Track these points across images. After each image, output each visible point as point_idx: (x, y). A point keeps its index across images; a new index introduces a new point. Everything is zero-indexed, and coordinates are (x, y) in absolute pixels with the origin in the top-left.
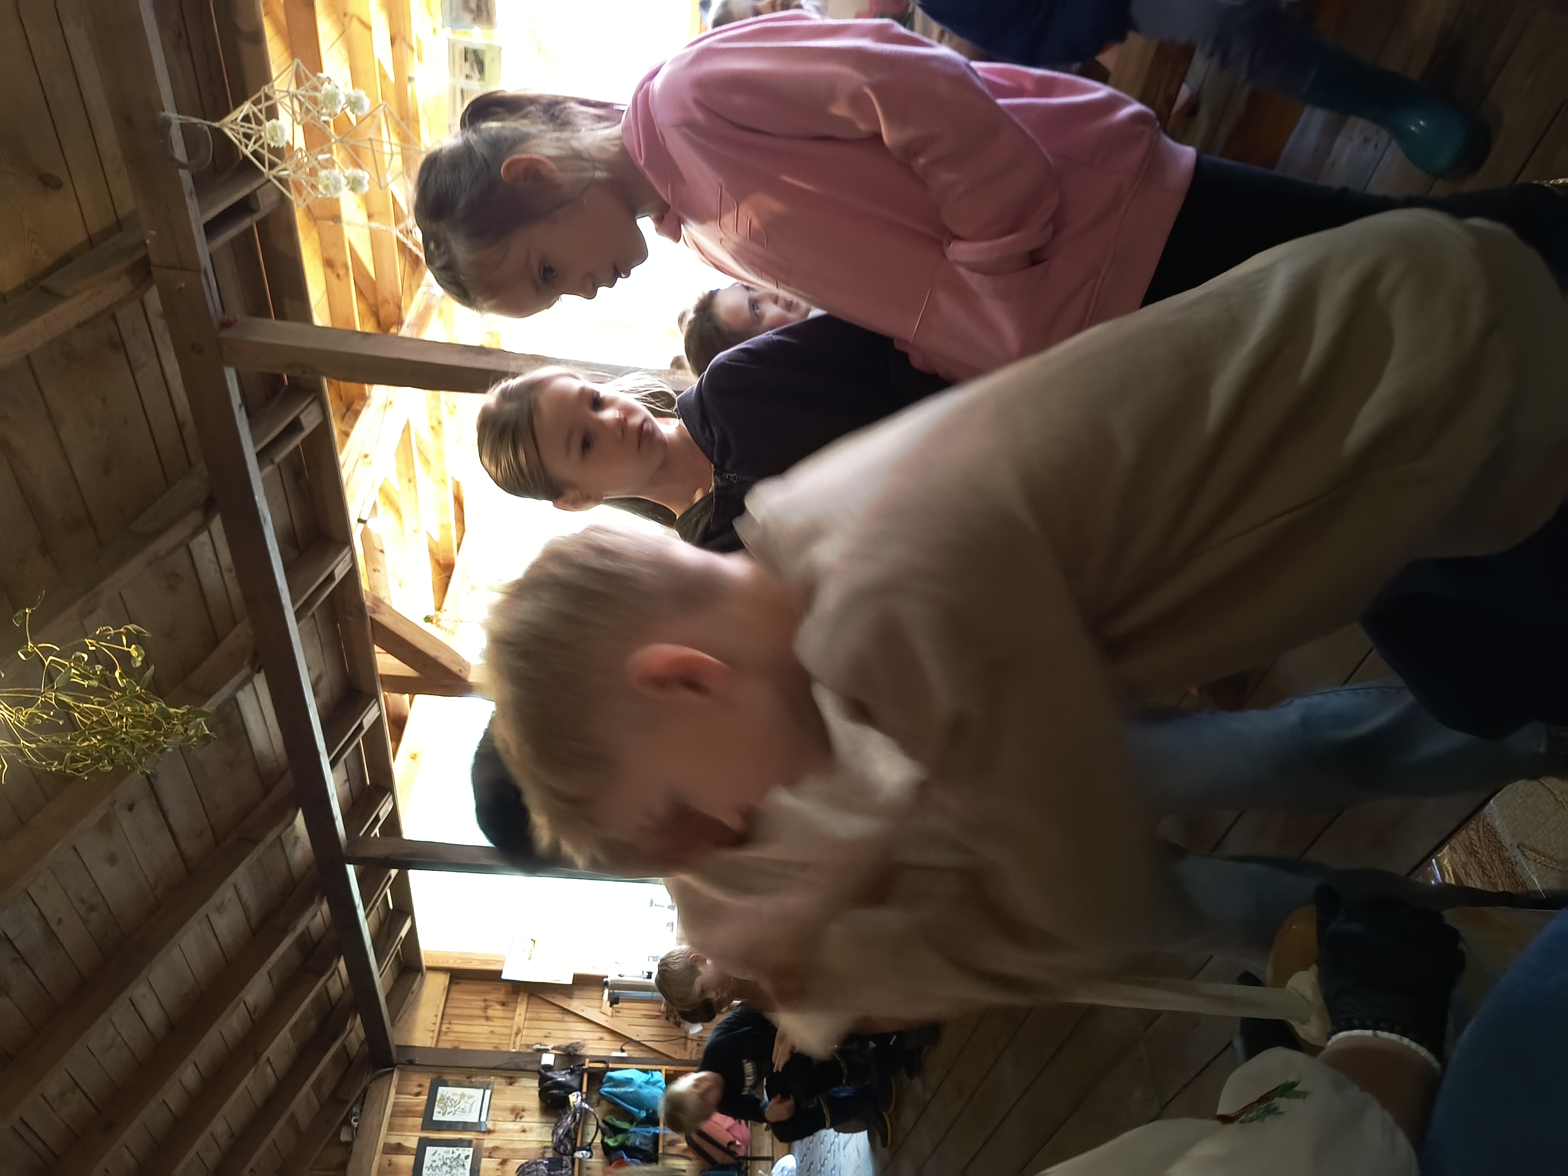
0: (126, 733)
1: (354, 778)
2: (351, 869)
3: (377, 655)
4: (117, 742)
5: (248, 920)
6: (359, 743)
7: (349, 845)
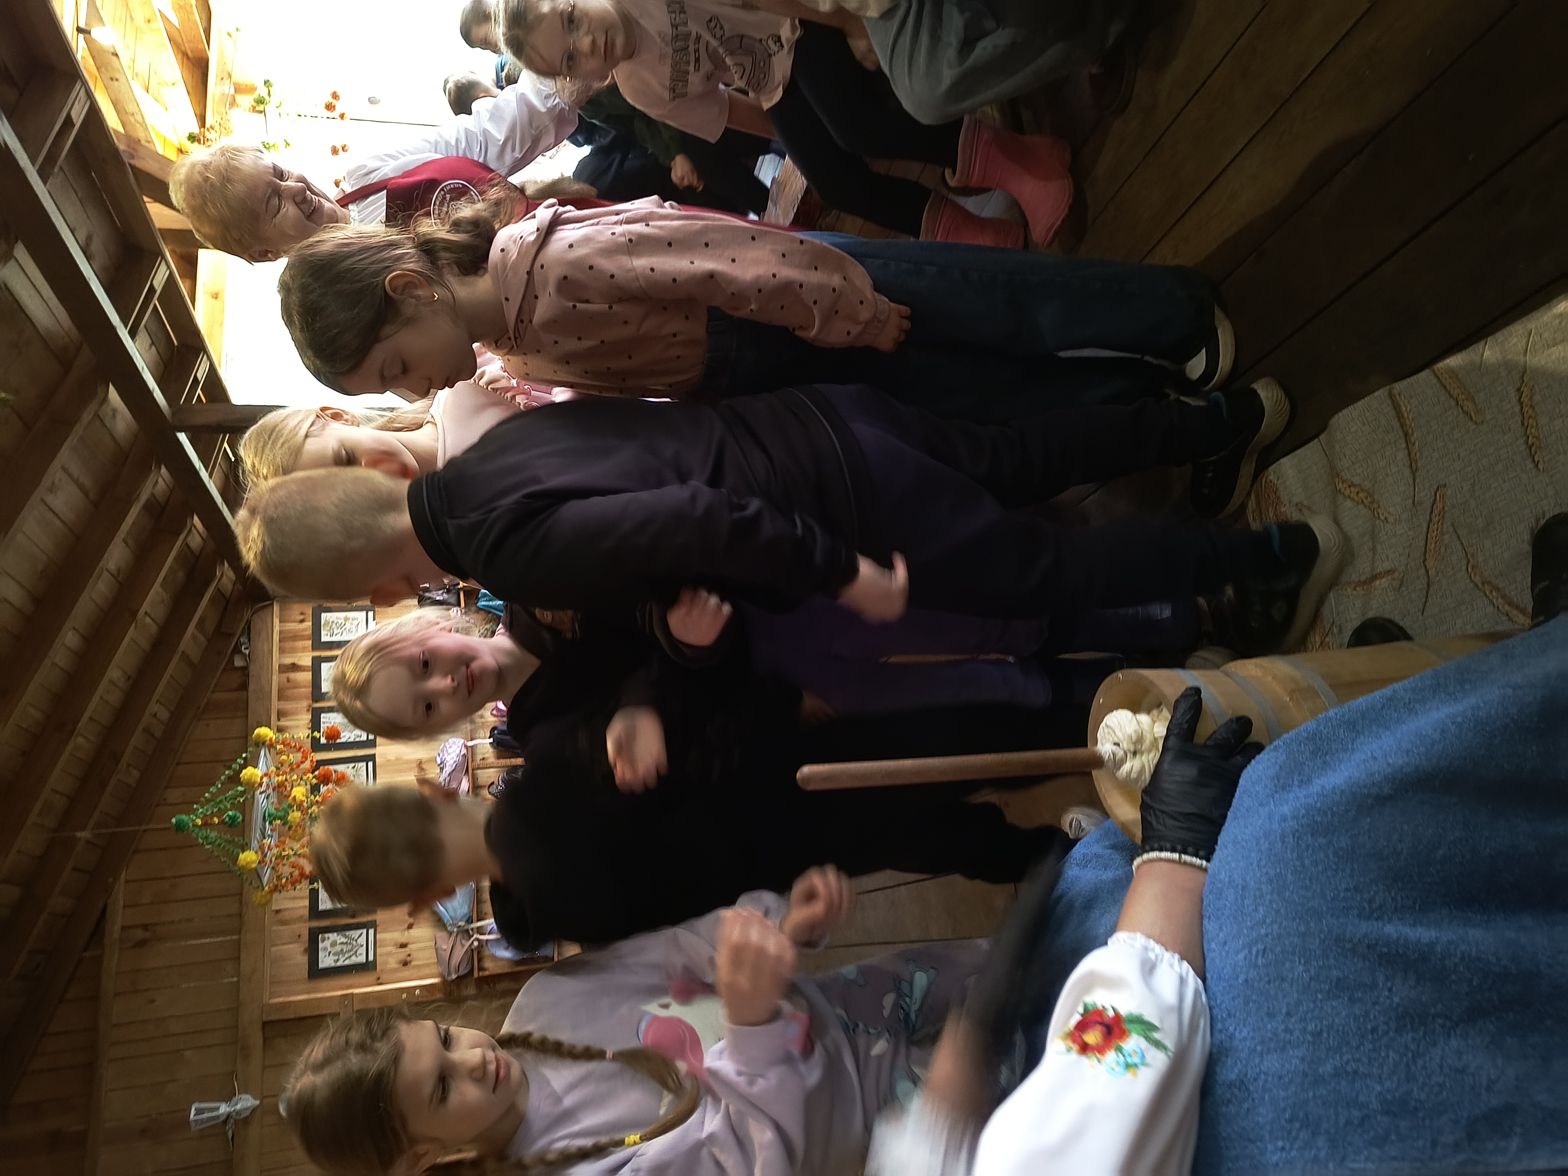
1: (159, 339)
2: (182, 437)
5: (86, 494)
6: (155, 305)
7: (173, 414)
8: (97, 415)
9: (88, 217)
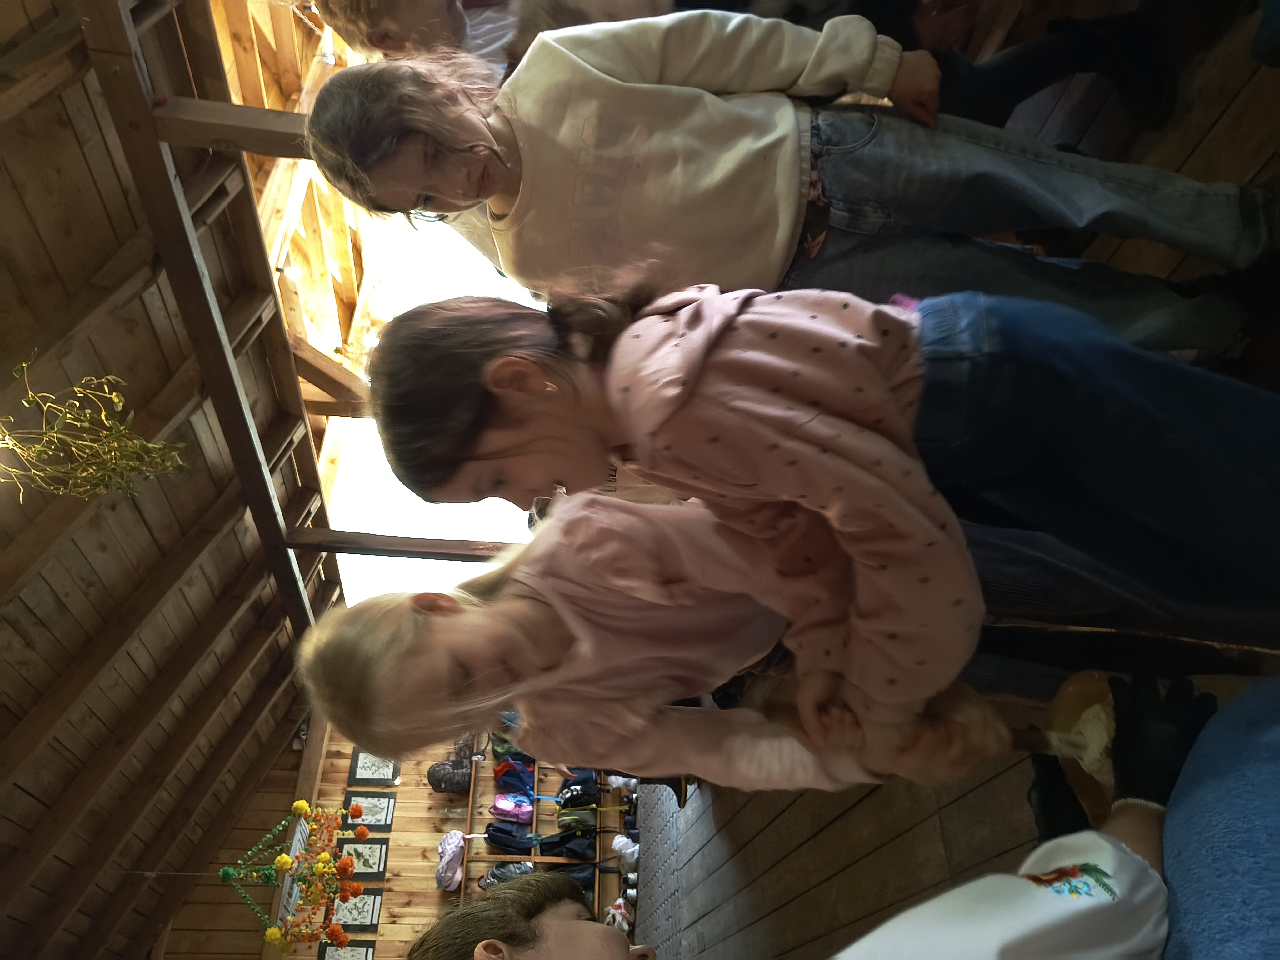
0: (115, 464)
1: (288, 482)
2: (291, 552)
3: (301, 384)
4: (109, 471)
5: (212, 590)
6: (291, 454)
7: (288, 534)
8: (233, 529)
9: (258, 388)
